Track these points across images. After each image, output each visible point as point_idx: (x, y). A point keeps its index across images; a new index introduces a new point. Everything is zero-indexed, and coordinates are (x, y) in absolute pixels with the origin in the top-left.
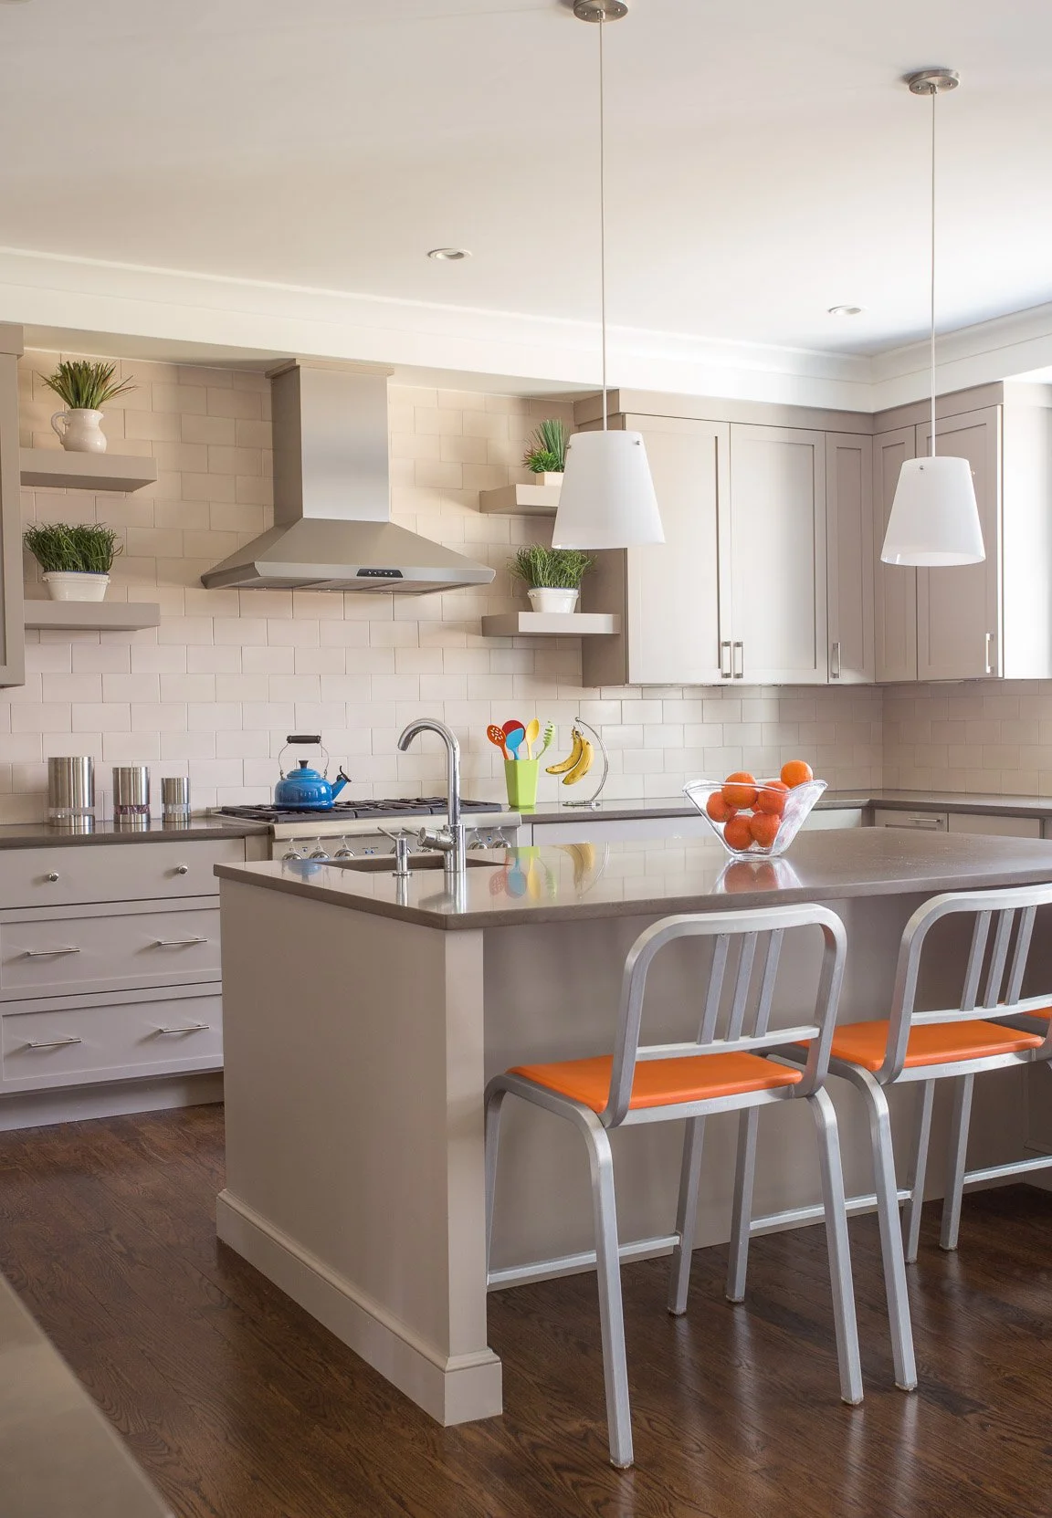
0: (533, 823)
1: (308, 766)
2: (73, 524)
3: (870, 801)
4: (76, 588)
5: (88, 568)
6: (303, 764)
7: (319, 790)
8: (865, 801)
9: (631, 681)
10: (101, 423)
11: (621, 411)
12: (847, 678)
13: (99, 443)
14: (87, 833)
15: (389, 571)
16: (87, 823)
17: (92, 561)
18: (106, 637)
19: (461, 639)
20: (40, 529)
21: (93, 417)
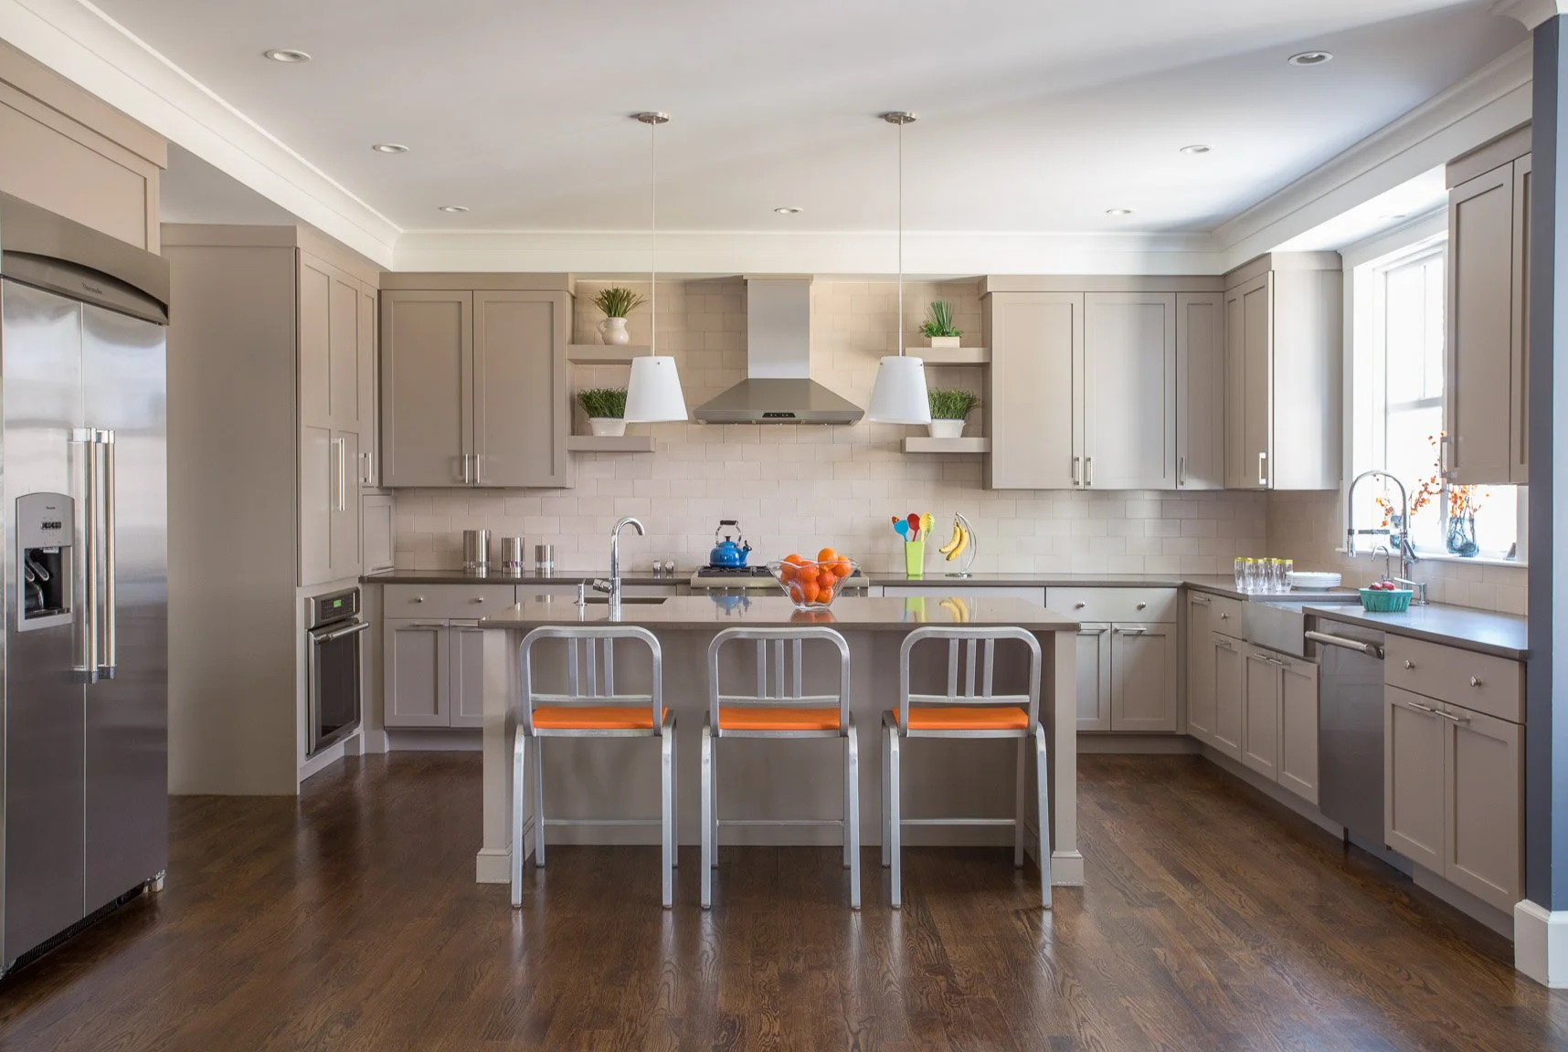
0: (884, 586)
1: (731, 540)
2: (603, 388)
3: (1184, 583)
4: (604, 428)
5: (613, 415)
6: (728, 538)
7: (734, 555)
8: (1180, 582)
9: (994, 487)
10: (626, 326)
11: (989, 290)
12: (1193, 484)
13: (622, 338)
14: (484, 577)
15: (785, 414)
16: (484, 571)
17: (615, 412)
18: (636, 456)
19: (884, 455)
20: (588, 390)
21: (620, 322)
